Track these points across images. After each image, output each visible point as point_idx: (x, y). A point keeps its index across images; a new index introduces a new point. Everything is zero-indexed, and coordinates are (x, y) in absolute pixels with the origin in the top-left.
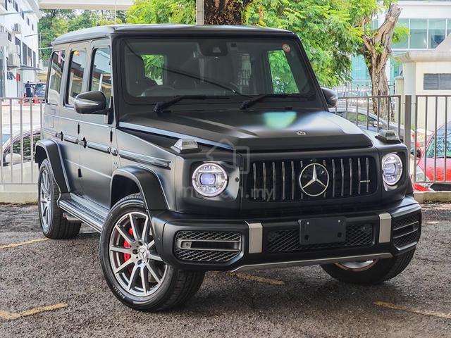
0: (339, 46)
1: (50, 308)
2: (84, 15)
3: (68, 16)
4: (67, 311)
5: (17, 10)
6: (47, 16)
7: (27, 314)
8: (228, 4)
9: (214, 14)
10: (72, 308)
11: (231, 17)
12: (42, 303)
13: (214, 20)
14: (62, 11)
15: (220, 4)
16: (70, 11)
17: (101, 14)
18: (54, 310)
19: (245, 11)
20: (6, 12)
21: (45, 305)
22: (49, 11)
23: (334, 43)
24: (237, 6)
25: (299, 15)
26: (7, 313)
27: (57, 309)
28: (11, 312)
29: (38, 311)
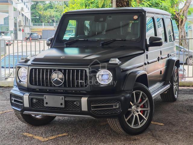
1: (60, 135)
2: (50, 3)
3: (43, 4)
4: (69, 137)
5: (22, 2)
6: (34, 4)
7: (51, 138)
10: (71, 136)
11: (125, 4)
12: (56, 133)
13: (118, 5)
14: (41, 2)
16: (44, 2)
17: (57, 3)
20: (18, 2)
21: (58, 134)
22: (35, 2)
26: (42, 138)
27: (64, 136)
28: (44, 138)
29: (56, 137)
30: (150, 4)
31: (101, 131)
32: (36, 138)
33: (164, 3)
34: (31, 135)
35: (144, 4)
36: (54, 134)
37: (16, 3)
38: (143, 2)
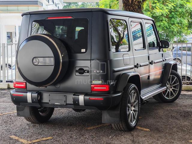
0: (190, 17)
1: (44, 139)
2: (83, 4)
3: (76, 5)
4: (52, 141)
5: (54, 3)
6: (67, 5)
7: (34, 141)
8: (135, 2)
9: (129, 6)
10: (54, 139)
11: (137, 7)
12: (42, 136)
13: (129, 8)
14: (73, 3)
15: (131, 2)
16: (76, 3)
17: (89, 4)
18: (46, 140)
19: (143, 4)
20: (49, 4)
21: (43, 138)
22: (68, 3)
23: (188, 16)
24: (139, 2)
25: (173, 5)
26: (26, 141)
27: (48, 140)
28: (28, 141)
29: (39, 140)
30: (175, 6)
31: (85, 135)
32: (20, 141)
33: (189, 4)
34: (17, 138)
35: (169, 5)
36: (39, 137)
37: (46, 5)
38: (167, 4)
